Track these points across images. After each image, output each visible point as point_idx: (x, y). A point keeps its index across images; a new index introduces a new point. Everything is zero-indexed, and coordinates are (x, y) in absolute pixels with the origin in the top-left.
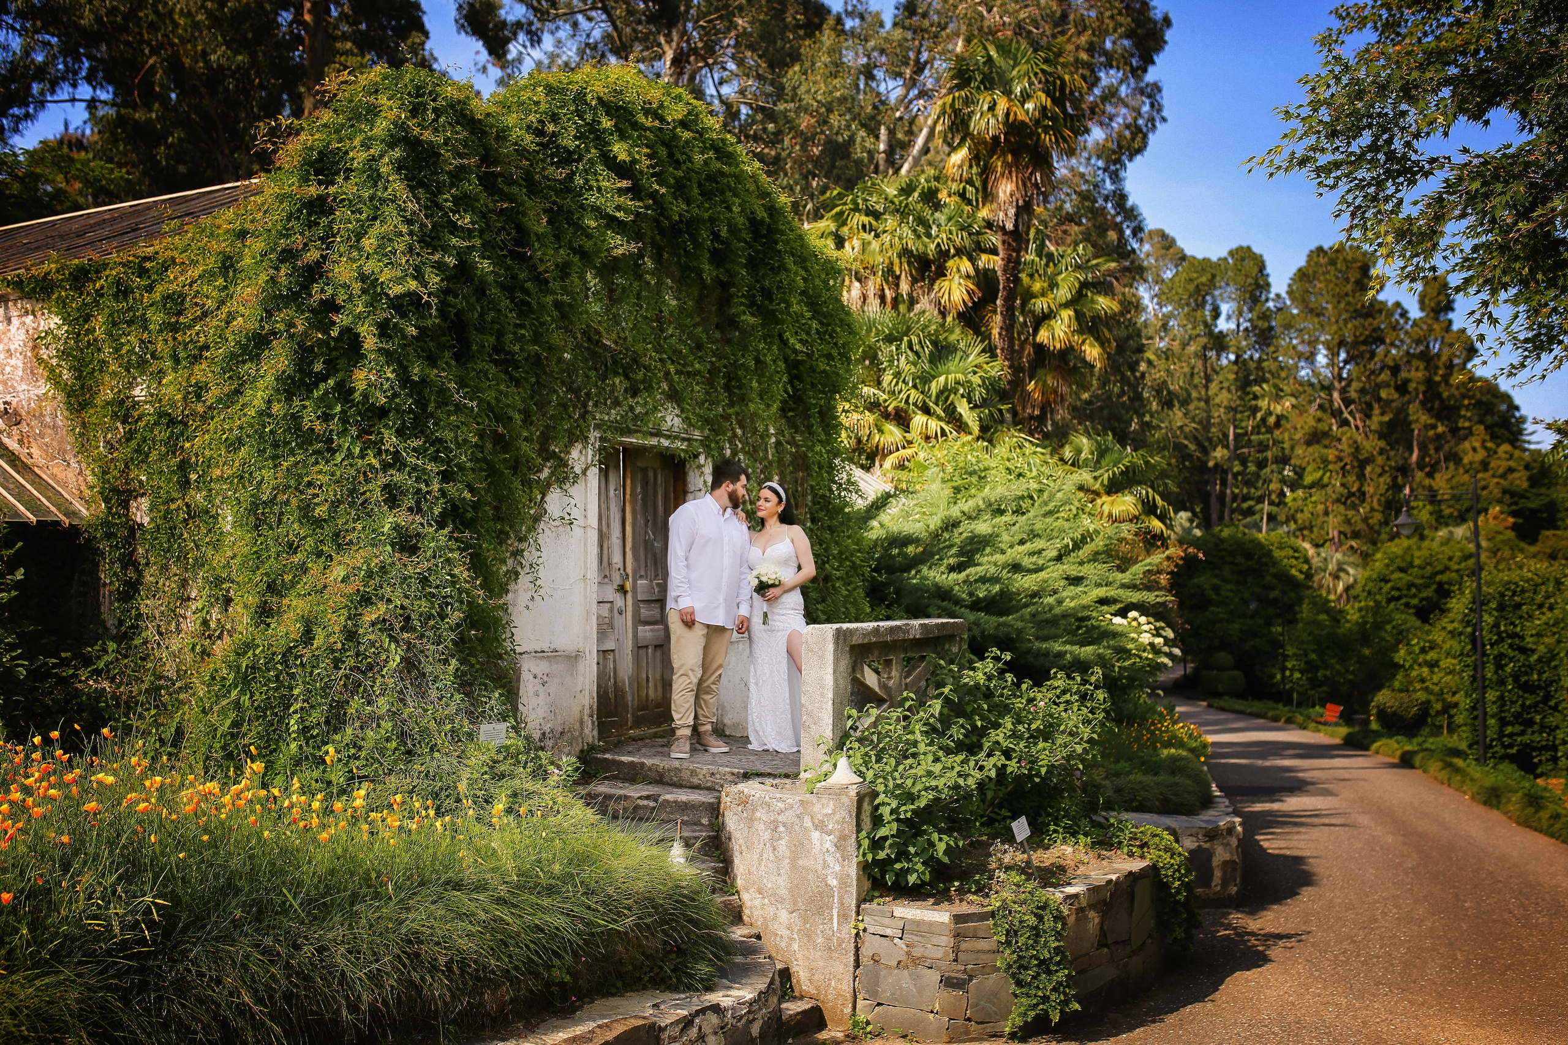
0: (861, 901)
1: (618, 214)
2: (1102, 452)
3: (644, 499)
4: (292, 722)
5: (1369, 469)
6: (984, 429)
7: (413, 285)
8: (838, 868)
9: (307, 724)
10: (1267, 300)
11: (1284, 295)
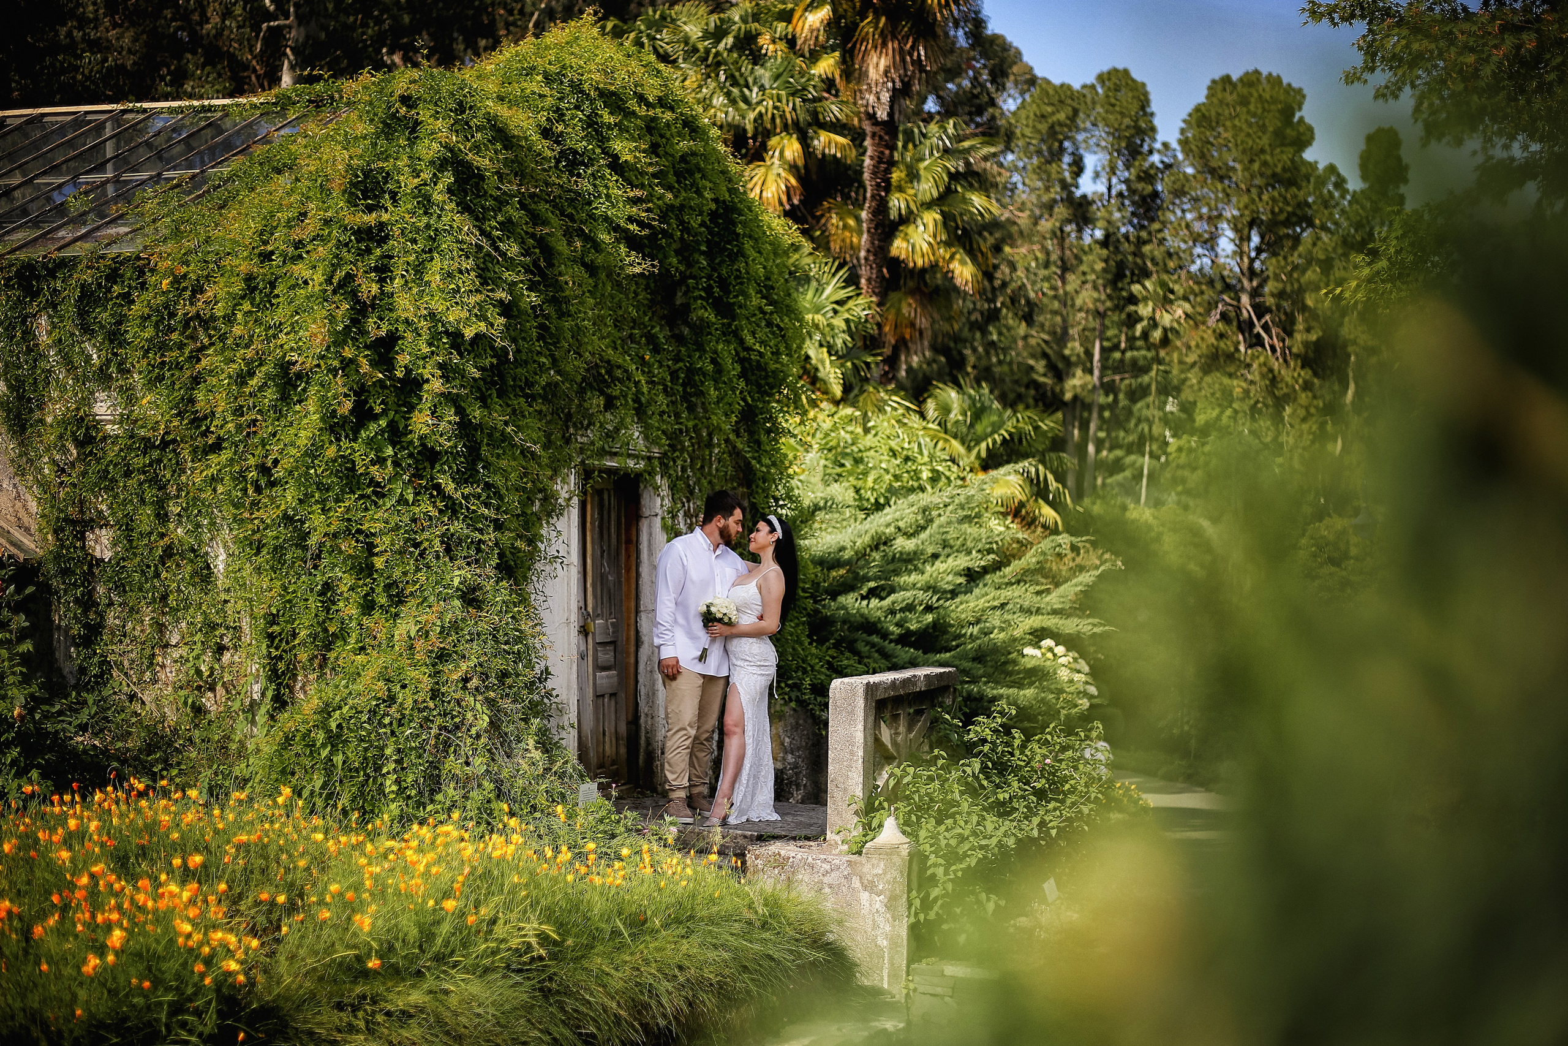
0: (910, 961)
1: (631, 227)
2: (978, 413)
3: (601, 527)
4: (388, 783)
5: (1288, 410)
6: (847, 388)
7: (482, 326)
8: (888, 928)
9: (404, 785)
10: (1151, 152)
11: (1174, 145)
